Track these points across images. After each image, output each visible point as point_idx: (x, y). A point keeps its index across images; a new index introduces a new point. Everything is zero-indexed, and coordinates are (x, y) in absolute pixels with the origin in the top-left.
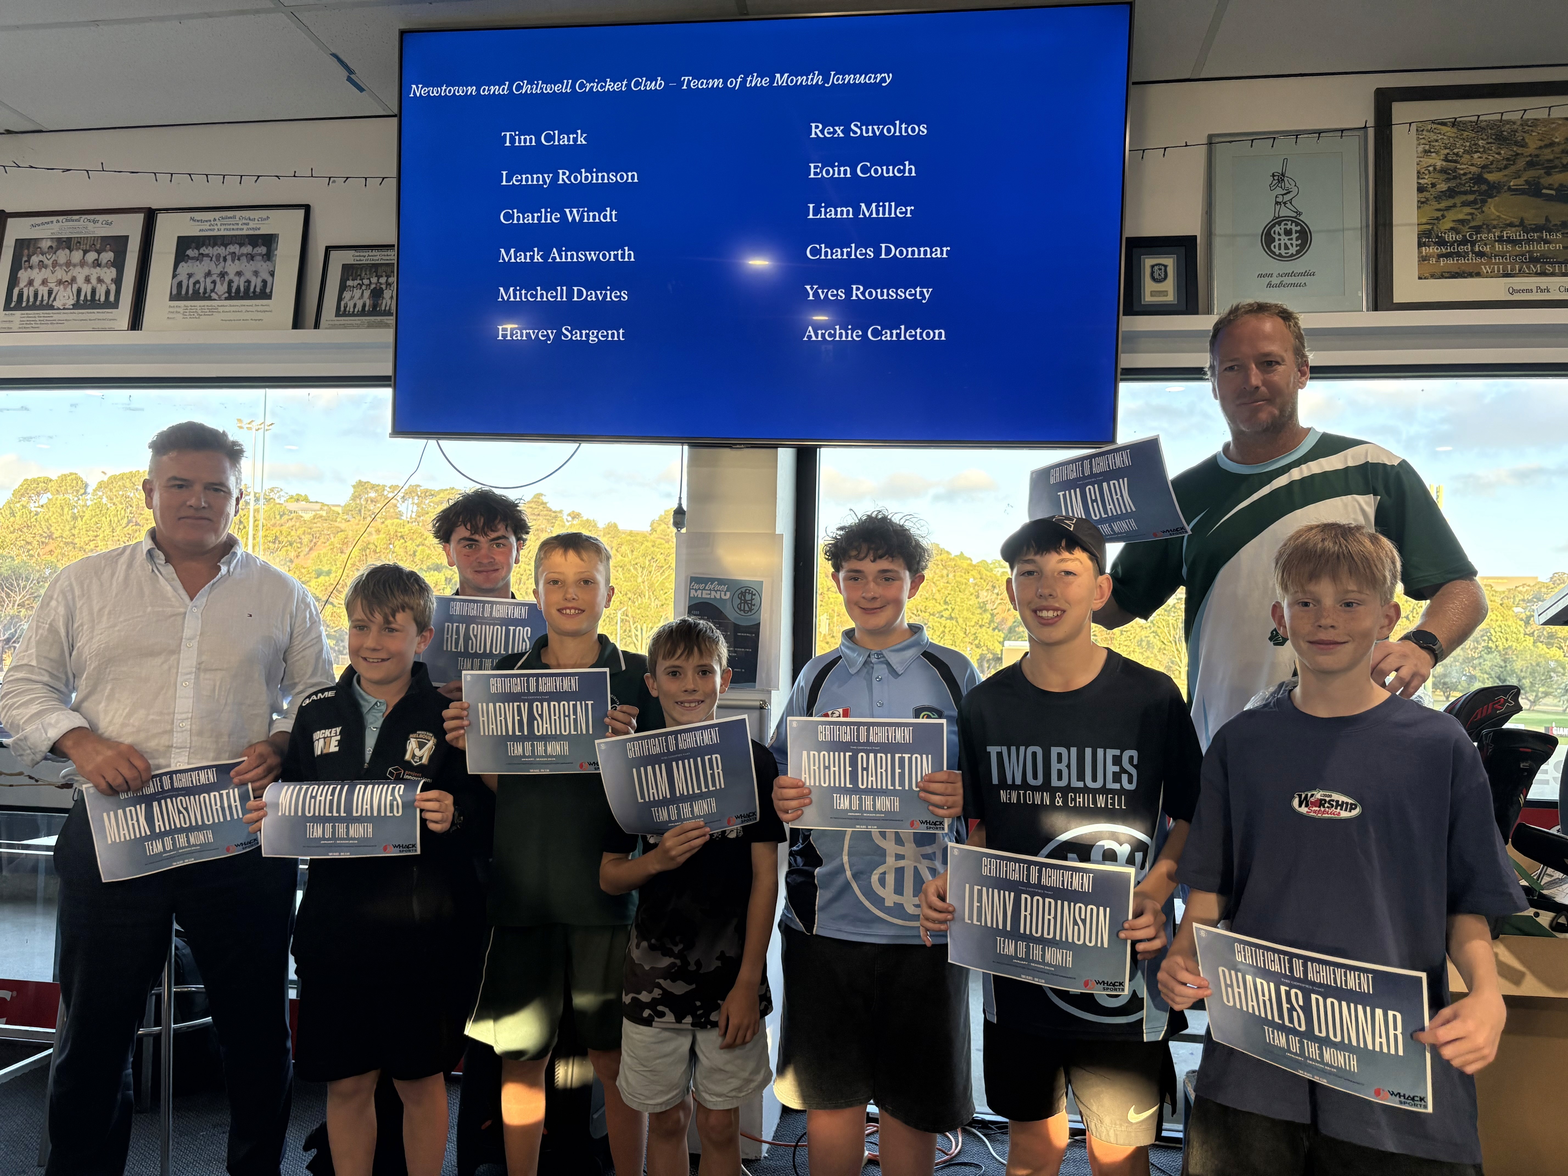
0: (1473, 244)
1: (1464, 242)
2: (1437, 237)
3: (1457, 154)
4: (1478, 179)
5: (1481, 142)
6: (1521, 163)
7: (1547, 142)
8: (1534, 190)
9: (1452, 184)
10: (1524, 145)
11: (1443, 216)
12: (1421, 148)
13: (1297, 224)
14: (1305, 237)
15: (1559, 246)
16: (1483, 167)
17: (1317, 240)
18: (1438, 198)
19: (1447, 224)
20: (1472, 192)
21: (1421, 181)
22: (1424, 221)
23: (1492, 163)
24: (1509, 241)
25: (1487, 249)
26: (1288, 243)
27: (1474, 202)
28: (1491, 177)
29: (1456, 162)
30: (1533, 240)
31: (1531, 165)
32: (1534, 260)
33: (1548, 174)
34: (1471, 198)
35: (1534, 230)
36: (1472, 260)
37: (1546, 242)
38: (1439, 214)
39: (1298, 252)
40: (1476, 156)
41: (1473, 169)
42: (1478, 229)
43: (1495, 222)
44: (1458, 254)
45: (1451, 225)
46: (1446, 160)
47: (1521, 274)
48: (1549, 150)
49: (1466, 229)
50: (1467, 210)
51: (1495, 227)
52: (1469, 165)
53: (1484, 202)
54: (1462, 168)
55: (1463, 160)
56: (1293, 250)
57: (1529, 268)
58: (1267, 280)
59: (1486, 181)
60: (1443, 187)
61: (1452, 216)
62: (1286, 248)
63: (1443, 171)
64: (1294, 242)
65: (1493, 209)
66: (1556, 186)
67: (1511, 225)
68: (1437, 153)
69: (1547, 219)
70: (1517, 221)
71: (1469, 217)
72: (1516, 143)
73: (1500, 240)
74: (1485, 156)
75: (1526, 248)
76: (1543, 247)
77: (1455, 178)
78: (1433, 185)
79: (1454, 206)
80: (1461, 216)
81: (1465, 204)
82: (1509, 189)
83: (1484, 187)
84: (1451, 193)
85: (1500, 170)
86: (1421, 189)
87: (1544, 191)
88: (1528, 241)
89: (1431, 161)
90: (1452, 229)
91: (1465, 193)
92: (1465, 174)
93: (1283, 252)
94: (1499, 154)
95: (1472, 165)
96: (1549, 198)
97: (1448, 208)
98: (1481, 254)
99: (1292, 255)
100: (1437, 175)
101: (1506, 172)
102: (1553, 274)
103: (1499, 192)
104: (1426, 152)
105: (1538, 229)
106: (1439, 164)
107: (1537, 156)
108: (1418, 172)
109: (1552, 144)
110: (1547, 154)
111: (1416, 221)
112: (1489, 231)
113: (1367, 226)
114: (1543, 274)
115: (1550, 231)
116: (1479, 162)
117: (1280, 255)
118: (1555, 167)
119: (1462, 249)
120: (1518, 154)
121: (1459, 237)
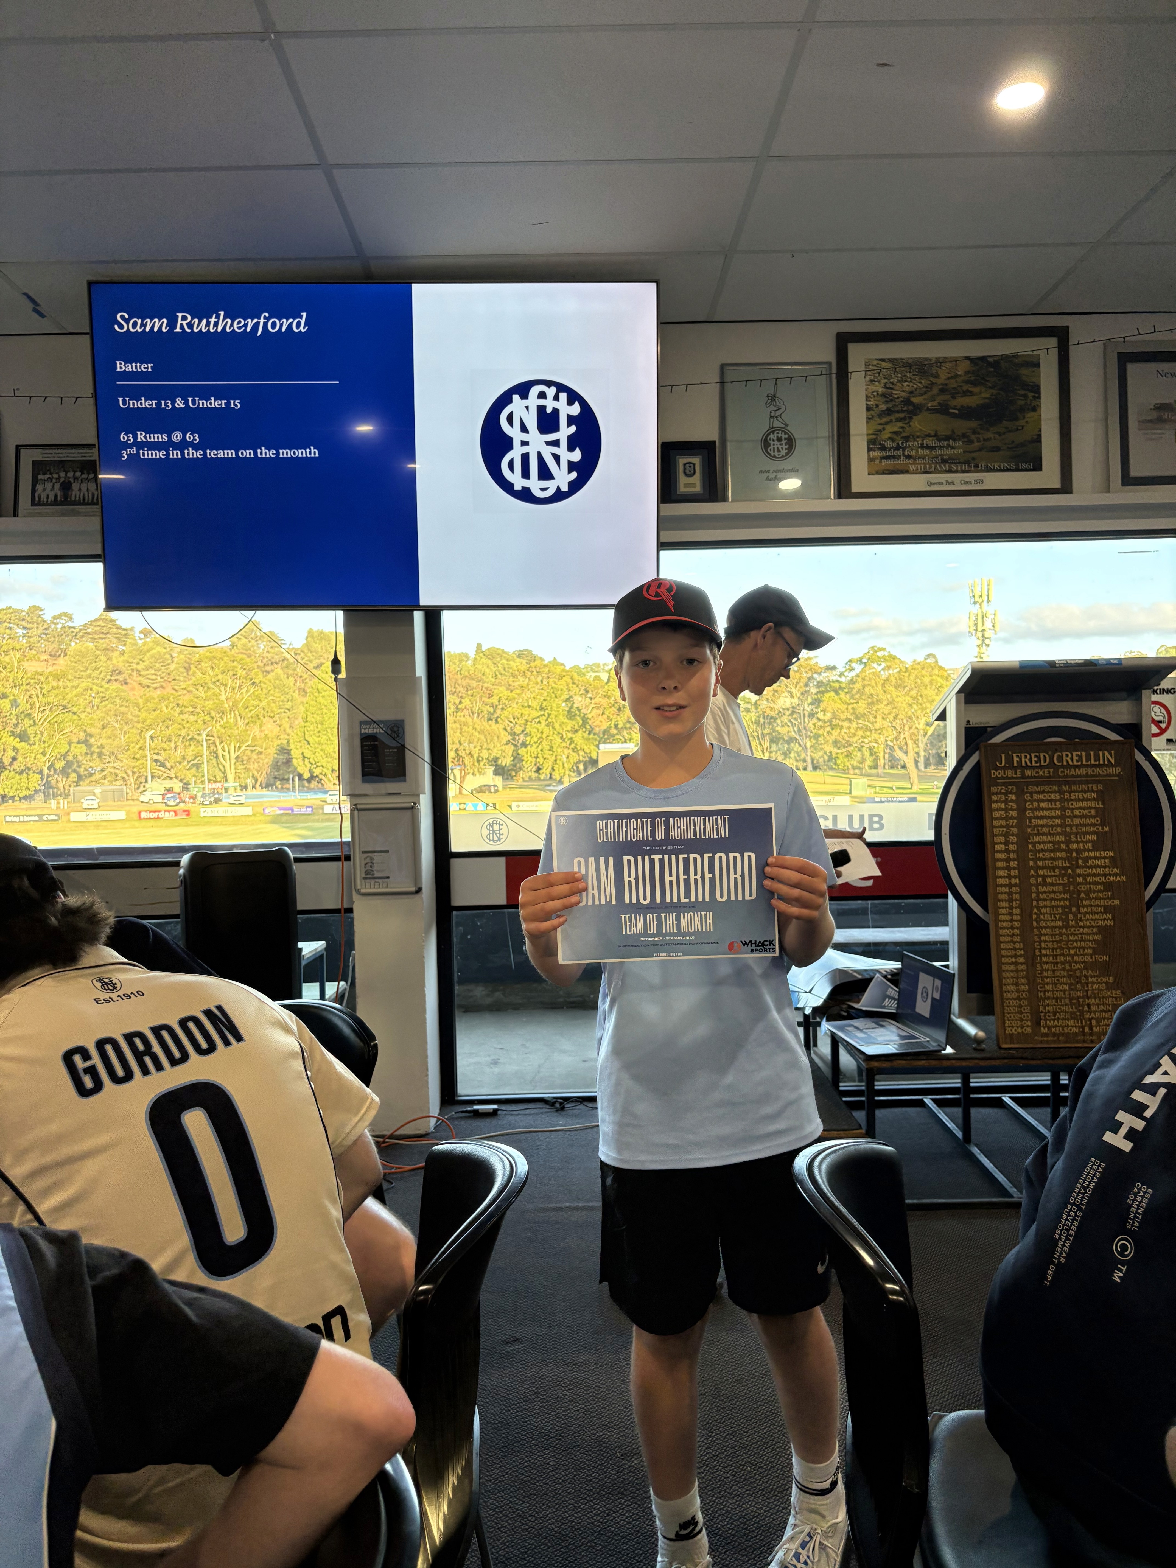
0: (904, 450)
1: (898, 448)
2: (880, 444)
3: (892, 383)
4: (907, 402)
5: (908, 374)
6: (935, 390)
7: (953, 374)
8: (943, 410)
9: (890, 405)
10: (937, 376)
11: (884, 429)
12: (868, 378)
13: (786, 433)
14: (791, 442)
15: (960, 451)
16: (911, 393)
17: (799, 445)
18: (880, 416)
19: (886, 435)
20: (903, 411)
21: (869, 403)
22: (871, 432)
23: (916, 389)
24: (928, 447)
25: (913, 453)
26: (780, 447)
27: (904, 418)
28: (915, 400)
29: (892, 388)
30: (944, 447)
31: (942, 391)
32: (944, 461)
33: (954, 398)
34: (902, 415)
35: (945, 440)
36: (903, 461)
37: (953, 448)
38: (880, 427)
39: (787, 454)
40: (905, 384)
41: (903, 394)
42: (907, 439)
43: (918, 434)
44: (894, 457)
45: (889, 435)
46: (886, 387)
47: (936, 471)
48: (953, 381)
49: (898, 438)
50: (900, 424)
51: (918, 437)
52: (900, 392)
53: (911, 418)
54: (896, 393)
55: (896, 388)
56: (783, 452)
57: (941, 467)
58: (766, 475)
59: (912, 403)
60: (883, 407)
61: (890, 428)
62: (779, 451)
63: (884, 395)
64: (784, 447)
65: (918, 424)
66: (959, 407)
67: (929, 436)
68: (879, 382)
69: (953, 431)
70: (933, 433)
71: (901, 430)
72: (932, 375)
73: (922, 447)
74: (911, 384)
75: (939, 452)
76: (950, 452)
77: (891, 400)
78: (877, 406)
79: (891, 421)
80: (896, 429)
81: (899, 420)
82: (928, 409)
83: (911, 408)
84: (889, 412)
85: (921, 395)
86: (869, 409)
87: (951, 411)
88: (941, 447)
89: (875, 388)
90: (890, 438)
91: (898, 412)
92: (898, 398)
93: (776, 454)
94: (921, 383)
95: (903, 391)
96: (954, 416)
97: (887, 423)
98: (909, 457)
99: (783, 456)
100: (879, 398)
101: (925, 397)
102: (956, 472)
103: (921, 411)
104: (872, 381)
105: (947, 438)
106: (881, 390)
107: (946, 385)
108: (867, 396)
109: (956, 376)
110: (953, 384)
111: (865, 432)
112: (915, 440)
113: (833, 435)
114: (950, 471)
115: (954, 440)
116: (907, 389)
117: (774, 456)
118: (958, 393)
119: (896, 453)
120: (933, 383)
121: (894, 445)
